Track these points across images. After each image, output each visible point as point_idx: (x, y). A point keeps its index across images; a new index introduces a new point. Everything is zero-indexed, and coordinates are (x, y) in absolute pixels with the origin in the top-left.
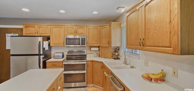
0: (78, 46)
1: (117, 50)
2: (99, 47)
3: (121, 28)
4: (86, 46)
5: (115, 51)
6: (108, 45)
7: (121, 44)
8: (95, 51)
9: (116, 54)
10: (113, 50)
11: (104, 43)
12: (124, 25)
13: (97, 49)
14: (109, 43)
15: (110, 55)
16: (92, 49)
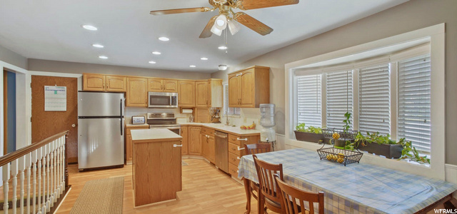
0: (168, 106)
1: (217, 111)
2: (192, 108)
3: (222, 86)
4: (177, 106)
5: (215, 114)
6: (206, 106)
7: (223, 104)
8: (188, 114)
9: (217, 117)
10: (212, 112)
11: (201, 103)
12: (226, 84)
13: (191, 111)
14: (208, 103)
15: (209, 117)
16: (184, 111)
